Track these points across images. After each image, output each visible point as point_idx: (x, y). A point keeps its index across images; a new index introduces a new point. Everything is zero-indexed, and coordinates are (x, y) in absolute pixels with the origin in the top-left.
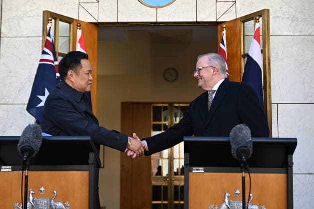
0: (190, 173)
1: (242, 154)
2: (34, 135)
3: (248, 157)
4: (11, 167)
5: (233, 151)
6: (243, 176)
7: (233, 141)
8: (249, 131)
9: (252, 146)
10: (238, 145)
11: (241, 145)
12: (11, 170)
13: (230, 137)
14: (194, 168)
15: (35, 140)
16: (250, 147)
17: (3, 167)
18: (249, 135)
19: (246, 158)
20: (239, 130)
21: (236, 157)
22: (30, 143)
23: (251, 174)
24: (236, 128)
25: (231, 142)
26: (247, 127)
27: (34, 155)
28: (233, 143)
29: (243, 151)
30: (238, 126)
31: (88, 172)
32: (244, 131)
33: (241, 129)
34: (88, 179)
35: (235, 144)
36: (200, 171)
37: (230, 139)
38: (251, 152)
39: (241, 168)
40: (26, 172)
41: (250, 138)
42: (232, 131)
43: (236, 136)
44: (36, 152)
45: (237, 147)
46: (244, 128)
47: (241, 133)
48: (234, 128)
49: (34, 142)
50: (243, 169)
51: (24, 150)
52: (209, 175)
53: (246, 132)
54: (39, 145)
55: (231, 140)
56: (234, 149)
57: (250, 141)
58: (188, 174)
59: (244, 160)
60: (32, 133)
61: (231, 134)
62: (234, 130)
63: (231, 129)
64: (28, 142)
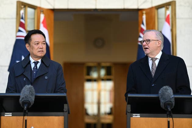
0: (131, 118)
1: (168, 106)
2: (29, 93)
3: (172, 108)
4: (11, 113)
5: (162, 104)
6: (169, 120)
7: (161, 98)
8: (172, 90)
9: (174, 100)
10: (165, 100)
11: (167, 100)
12: (11, 115)
13: (159, 95)
14: (134, 115)
15: (31, 96)
16: (173, 101)
17: (6, 113)
18: (172, 93)
19: (170, 108)
20: (165, 90)
21: (163, 108)
22: (28, 99)
23: (174, 119)
24: (163, 88)
25: (160, 98)
26: (170, 88)
27: (30, 107)
28: (162, 99)
29: (169, 104)
30: (165, 87)
31: (63, 117)
32: (169, 91)
33: (166, 90)
34: (63, 122)
35: (163, 99)
36: (138, 117)
37: (160, 95)
38: (174, 105)
39: (167, 115)
40: (26, 118)
41: (173, 95)
42: (160, 90)
43: (163, 94)
44: (32, 104)
45: (165, 101)
46: (168, 89)
47: (167, 92)
48: (162, 89)
49: (30, 98)
50: (169, 116)
51: (24, 103)
52: (143, 119)
53: (170, 92)
54: (33, 100)
55: (160, 97)
56: (162, 103)
57: (173, 98)
58: (130, 118)
59: (170, 110)
60: (28, 92)
61: (160, 92)
62: (162, 90)
63: (160, 89)
64: (27, 98)
